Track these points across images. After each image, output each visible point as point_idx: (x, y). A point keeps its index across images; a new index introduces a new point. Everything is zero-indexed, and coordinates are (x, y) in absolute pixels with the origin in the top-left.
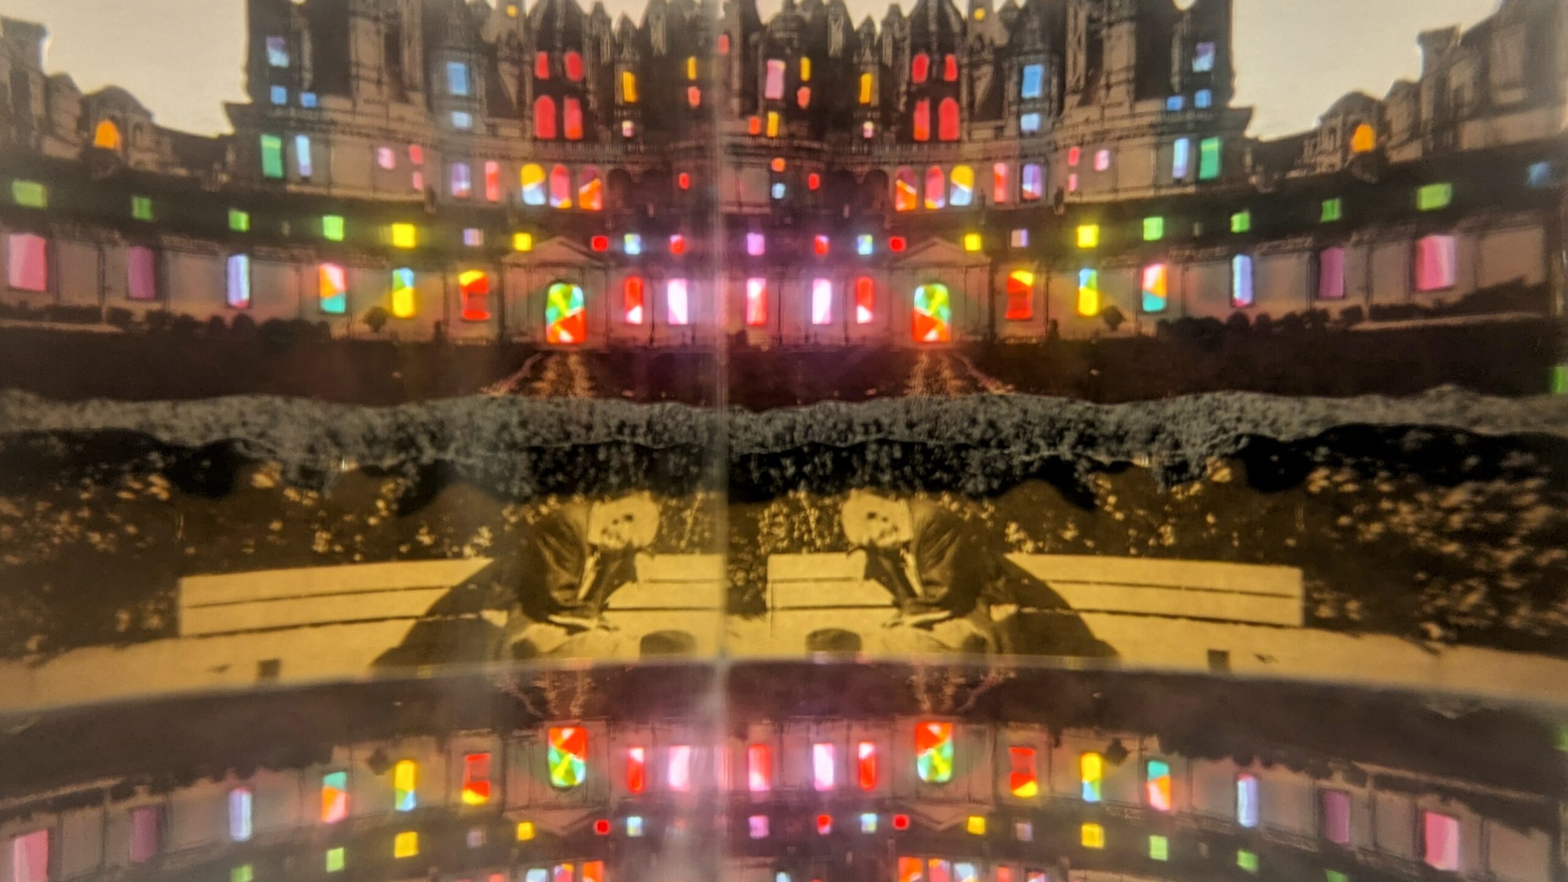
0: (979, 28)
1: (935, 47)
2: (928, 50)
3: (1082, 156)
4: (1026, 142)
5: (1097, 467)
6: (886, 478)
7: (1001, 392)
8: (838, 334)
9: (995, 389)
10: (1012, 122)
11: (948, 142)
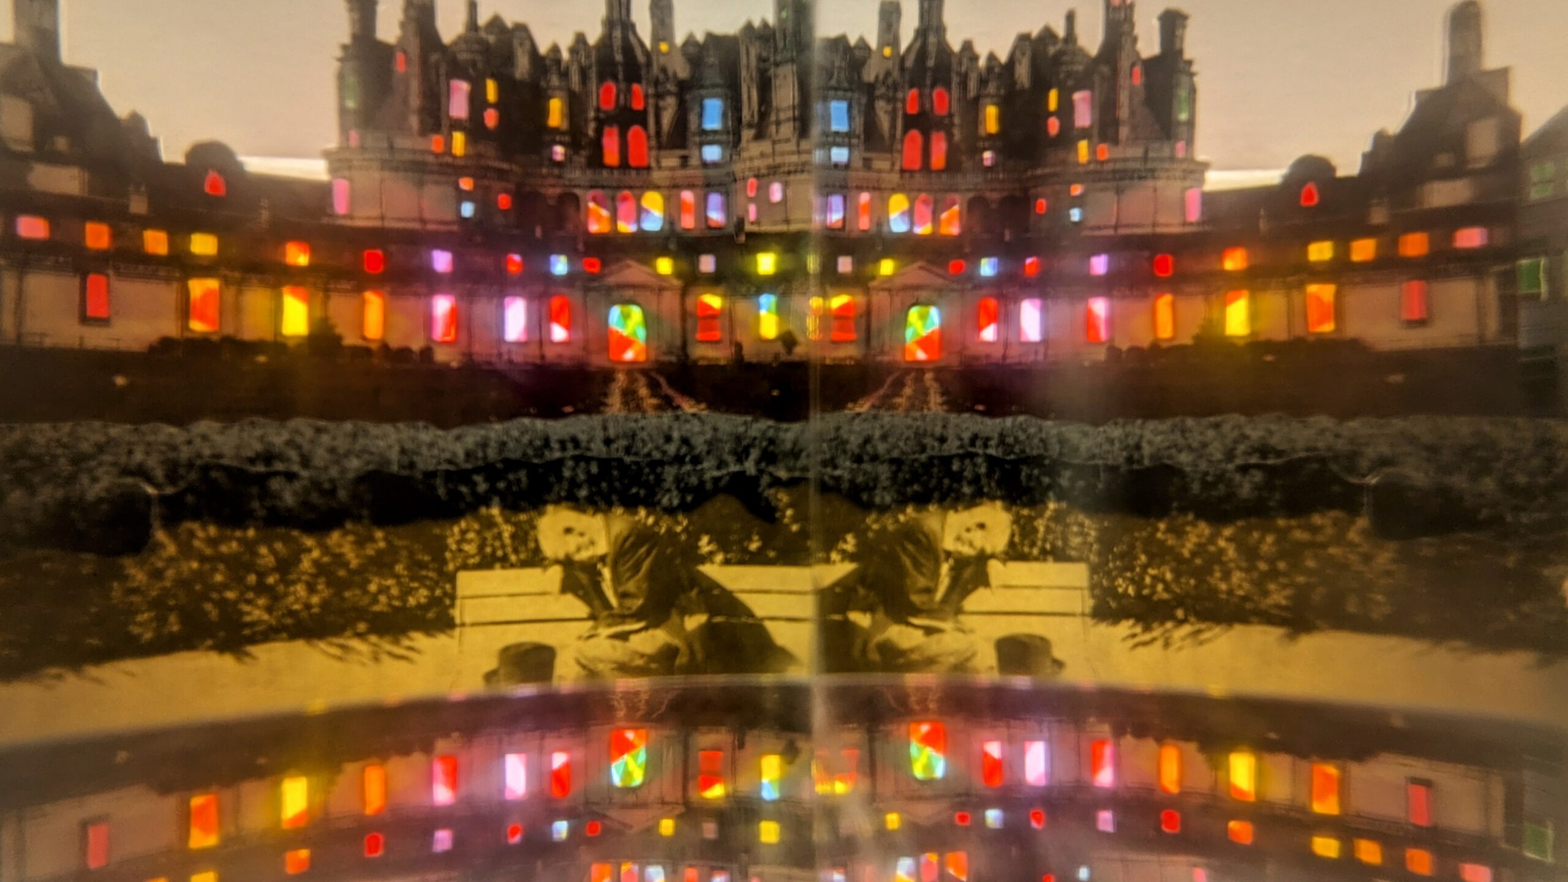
0: (662, 60)
1: (621, 76)
2: (615, 78)
3: (759, 188)
4: (711, 172)
5: (776, 482)
6: (583, 493)
7: (694, 410)
8: (533, 352)
9: (688, 407)
10: (694, 152)
11: (638, 169)
